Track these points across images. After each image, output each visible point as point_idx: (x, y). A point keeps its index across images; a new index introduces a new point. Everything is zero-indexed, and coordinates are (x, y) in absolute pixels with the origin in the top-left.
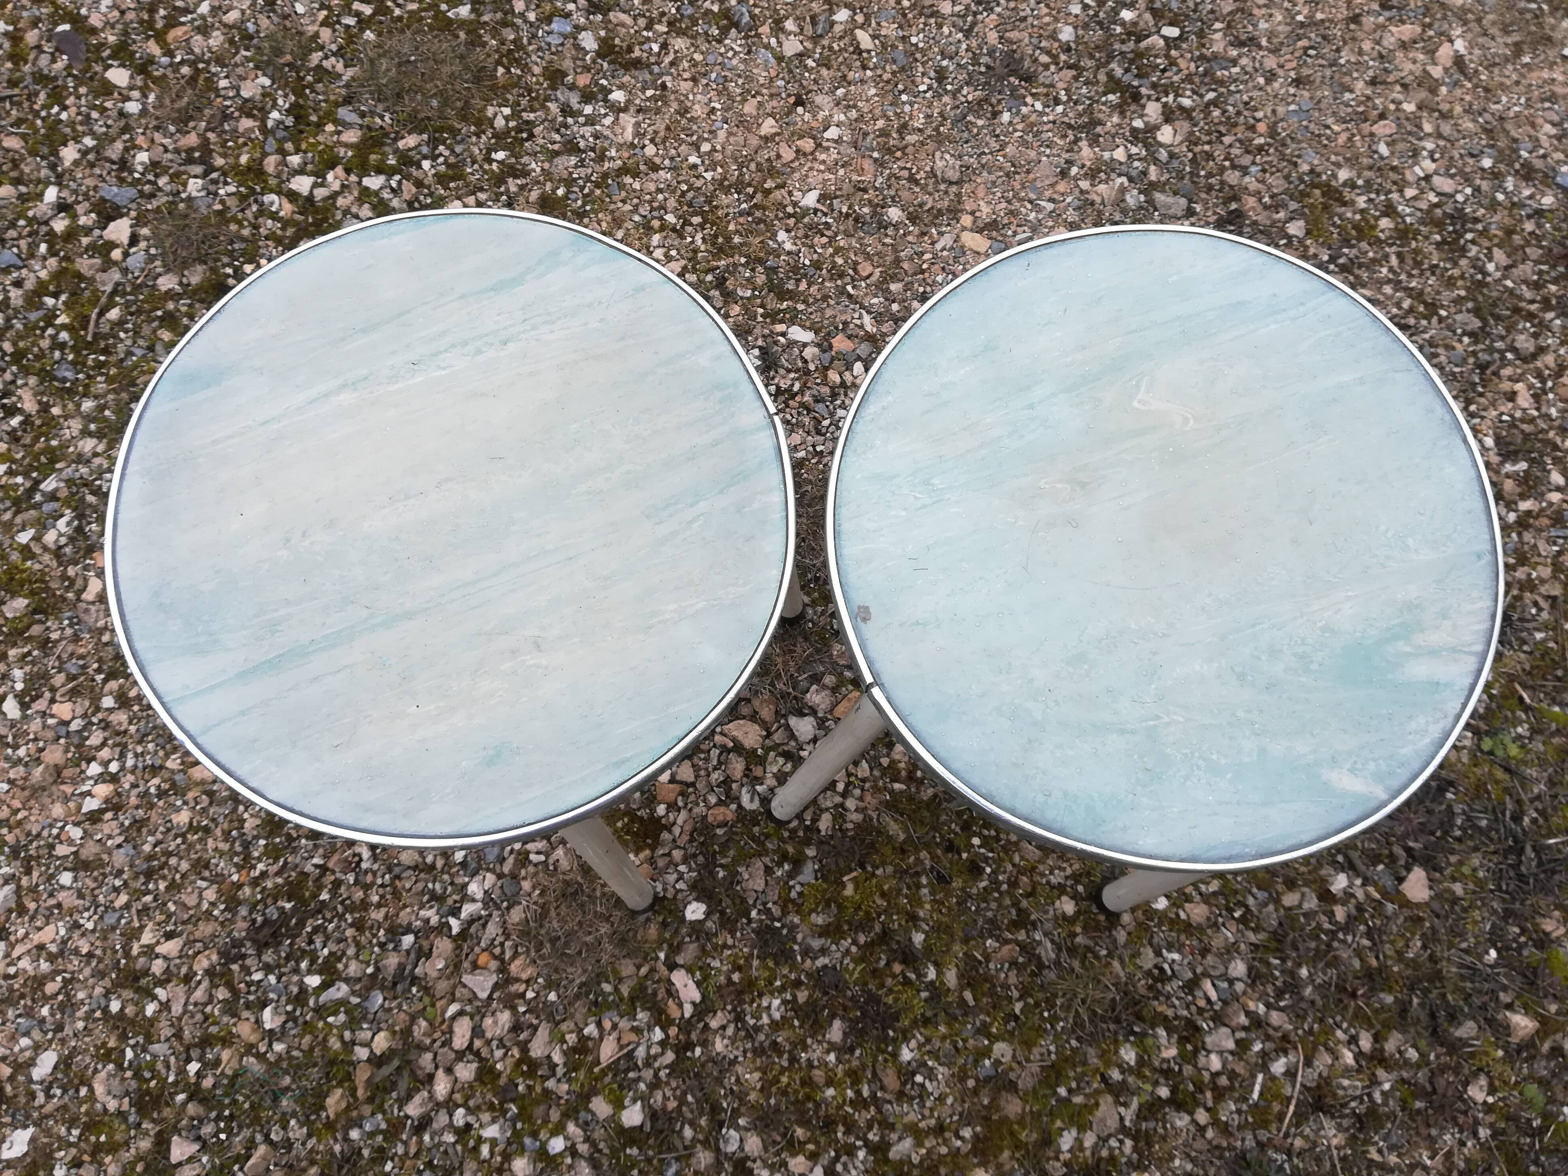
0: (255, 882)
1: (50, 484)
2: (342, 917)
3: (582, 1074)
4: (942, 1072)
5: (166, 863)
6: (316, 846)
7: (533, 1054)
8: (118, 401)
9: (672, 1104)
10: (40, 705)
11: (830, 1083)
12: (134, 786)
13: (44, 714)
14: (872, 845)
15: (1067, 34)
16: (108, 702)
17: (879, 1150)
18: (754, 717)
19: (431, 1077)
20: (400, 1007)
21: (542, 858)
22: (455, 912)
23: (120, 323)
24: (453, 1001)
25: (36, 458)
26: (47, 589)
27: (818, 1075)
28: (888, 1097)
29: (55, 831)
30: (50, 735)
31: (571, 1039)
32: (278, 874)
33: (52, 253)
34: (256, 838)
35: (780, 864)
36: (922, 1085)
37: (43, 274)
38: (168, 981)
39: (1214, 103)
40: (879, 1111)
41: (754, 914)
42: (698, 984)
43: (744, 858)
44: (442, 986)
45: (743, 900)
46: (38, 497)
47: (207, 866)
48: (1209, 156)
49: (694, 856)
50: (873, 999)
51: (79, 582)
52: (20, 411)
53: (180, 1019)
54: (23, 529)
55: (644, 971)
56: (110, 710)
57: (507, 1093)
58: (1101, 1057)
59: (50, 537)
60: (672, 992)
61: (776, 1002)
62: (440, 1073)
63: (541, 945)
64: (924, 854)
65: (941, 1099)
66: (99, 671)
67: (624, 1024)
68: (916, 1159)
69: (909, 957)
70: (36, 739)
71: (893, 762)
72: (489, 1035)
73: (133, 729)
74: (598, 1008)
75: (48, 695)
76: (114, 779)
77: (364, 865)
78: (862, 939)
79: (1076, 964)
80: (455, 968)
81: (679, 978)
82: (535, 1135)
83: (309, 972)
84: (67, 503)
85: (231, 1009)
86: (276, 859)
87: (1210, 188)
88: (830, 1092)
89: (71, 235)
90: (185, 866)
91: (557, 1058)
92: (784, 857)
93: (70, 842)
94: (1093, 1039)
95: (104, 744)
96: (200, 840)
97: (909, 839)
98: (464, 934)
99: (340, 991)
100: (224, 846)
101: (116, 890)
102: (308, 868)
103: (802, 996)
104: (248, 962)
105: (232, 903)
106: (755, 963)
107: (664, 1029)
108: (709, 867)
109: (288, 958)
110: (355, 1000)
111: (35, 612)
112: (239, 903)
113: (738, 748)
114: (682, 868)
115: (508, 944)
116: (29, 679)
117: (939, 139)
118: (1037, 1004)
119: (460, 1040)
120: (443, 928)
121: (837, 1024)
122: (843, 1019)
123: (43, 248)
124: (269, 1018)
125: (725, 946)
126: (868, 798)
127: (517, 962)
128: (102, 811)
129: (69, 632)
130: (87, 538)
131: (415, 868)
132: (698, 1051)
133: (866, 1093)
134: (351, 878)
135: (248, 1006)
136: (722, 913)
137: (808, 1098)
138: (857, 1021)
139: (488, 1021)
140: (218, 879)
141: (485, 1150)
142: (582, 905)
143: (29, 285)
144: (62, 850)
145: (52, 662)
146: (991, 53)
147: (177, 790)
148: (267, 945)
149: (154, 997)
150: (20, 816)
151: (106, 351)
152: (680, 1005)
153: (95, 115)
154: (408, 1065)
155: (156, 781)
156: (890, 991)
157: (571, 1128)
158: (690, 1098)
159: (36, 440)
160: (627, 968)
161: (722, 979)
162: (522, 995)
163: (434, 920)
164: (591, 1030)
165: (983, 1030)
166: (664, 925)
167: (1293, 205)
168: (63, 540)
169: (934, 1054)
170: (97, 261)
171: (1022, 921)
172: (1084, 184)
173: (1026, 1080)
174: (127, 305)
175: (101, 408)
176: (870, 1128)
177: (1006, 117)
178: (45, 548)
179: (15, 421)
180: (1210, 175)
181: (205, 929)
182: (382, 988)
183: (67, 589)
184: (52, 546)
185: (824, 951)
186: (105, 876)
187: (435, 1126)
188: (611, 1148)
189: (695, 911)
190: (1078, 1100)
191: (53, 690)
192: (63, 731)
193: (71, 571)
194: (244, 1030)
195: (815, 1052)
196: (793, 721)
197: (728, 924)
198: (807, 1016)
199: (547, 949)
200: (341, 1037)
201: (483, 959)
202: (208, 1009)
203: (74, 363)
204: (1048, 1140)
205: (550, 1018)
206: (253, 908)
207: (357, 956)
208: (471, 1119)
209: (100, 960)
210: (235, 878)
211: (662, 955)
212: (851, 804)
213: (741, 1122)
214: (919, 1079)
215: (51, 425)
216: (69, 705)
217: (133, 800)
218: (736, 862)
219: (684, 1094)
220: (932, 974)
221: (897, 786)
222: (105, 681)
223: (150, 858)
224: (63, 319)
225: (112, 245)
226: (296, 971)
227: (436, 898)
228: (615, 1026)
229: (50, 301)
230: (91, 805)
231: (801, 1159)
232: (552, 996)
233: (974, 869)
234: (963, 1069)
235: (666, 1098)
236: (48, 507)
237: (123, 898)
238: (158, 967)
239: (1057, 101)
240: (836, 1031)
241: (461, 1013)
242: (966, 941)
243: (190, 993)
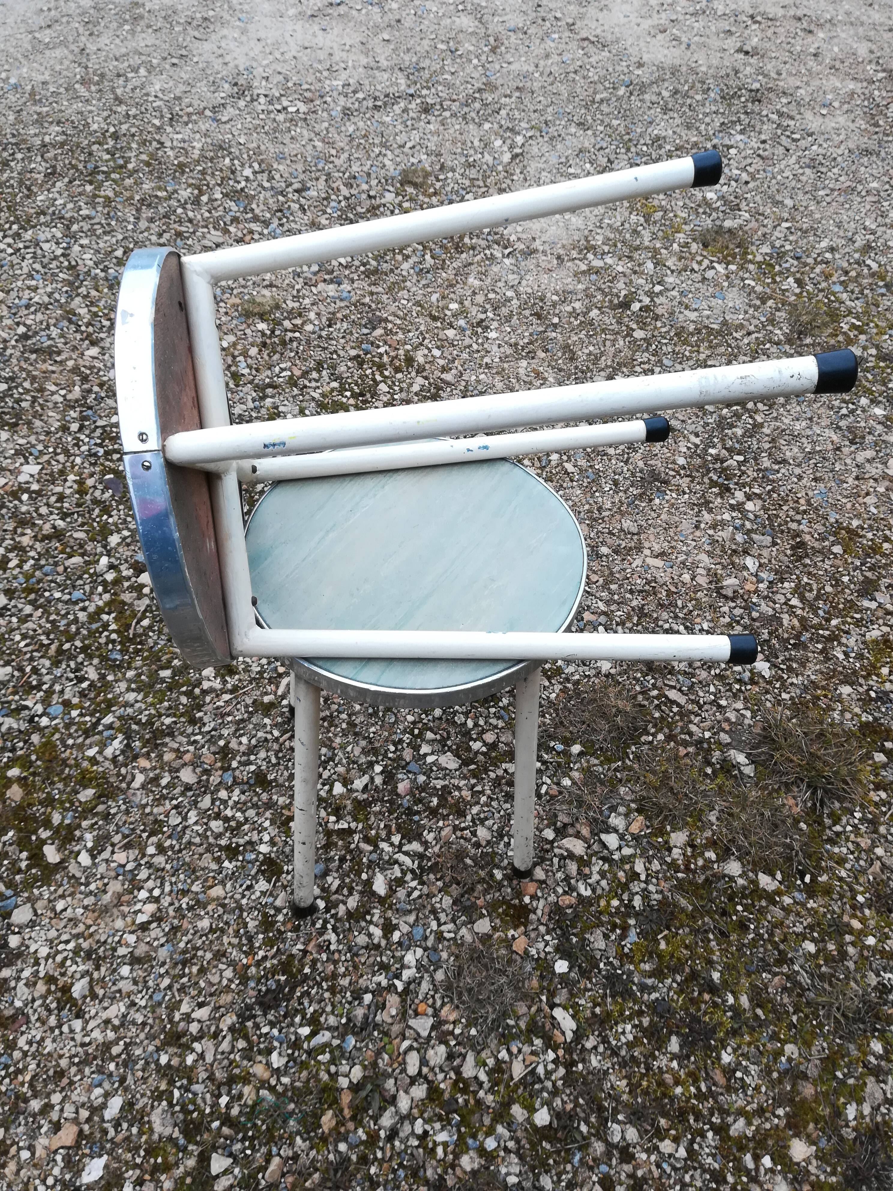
0: (258, 964)
1: (109, 719)
2: (319, 985)
3: (502, 1088)
4: (753, 1069)
5: (195, 955)
6: (298, 937)
7: (465, 1075)
8: (150, 671)
9: (569, 1106)
10: (106, 855)
11: (677, 1082)
12: (171, 904)
13: (107, 861)
14: (672, 913)
15: (681, 461)
16: (151, 850)
17: (721, 1130)
18: (578, 835)
19: (394, 1098)
20: (367, 1046)
21: (452, 935)
22: (398, 976)
23: (150, 627)
24: (404, 1038)
25: (99, 705)
26: (108, 782)
27: (668, 1078)
28: (719, 1090)
29: (117, 939)
30: (113, 874)
31: (491, 1062)
32: (273, 957)
33: (105, 591)
34: (257, 933)
35: (613, 930)
36: (742, 1079)
37: (101, 603)
38: (202, 1038)
39: (773, 490)
40: (716, 1102)
41: (602, 965)
42: (573, 1017)
43: (589, 928)
44: (396, 1029)
45: (593, 957)
46: (100, 728)
47: (224, 955)
48: (777, 516)
49: (554, 929)
50: (696, 1019)
51: (129, 777)
52: (87, 679)
53: (212, 1065)
54: (90, 747)
55: (534, 1009)
56: (152, 856)
57: (451, 1106)
58: (859, 1050)
59: (109, 752)
60: (555, 1024)
61: (629, 1027)
62: (401, 1093)
63: (460, 995)
64: (706, 919)
65: (757, 1089)
66: (144, 831)
67: (526, 1049)
68: (749, 1134)
69: (712, 988)
70: (102, 878)
71: (673, 860)
72: (432, 1063)
73: (168, 867)
74: (505, 1039)
75: (109, 849)
76: (157, 900)
77: (332, 947)
78: (679, 978)
79: (826, 986)
80: (403, 1015)
81: (558, 1013)
82: (474, 1137)
83: (301, 1025)
84: (119, 730)
85: (248, 1054)
86: (272, 947)
87: (782, 532)
88: (679, 1090)
89: (117, 582)
90: (209, 956)
91: (483, 1077)
92: (614, 926)
93: (127, 945)
94: (849, 1037)
95: (149, 878)
96: (217, 938)
97: (695, 909)
98: (406, 991)
99: (324, 1037)
100: (235, 941)
101: (161, 976)
102: (294, 951)
103: (646, 1021)
104: (258, 1020)
105: (244, 979)
106: (609, 1000)
107: (555, 1051)
108: (565, 936)
109: (285, 1016)
110: (336, 1042)
111: (100, 797)
112: (248, 979)
113: (571, 856)
114: (548, 938)
115: (437, 996)
116: (97, 840)
117: (622, 514)
118: (807, 1017)
119: (412, 1069)
120: (391, 988)
121: (674, 1039)
122: (677, 1034)
123: (100, 589)
124: (277, 1060)
125: (586, 990)
126: (663, 883)
127: (446, 1008)
128: (149, 923)
129: (123, 807)
130: (132, 749)
131: (366, 948)
132: (580, 1066)
133: (704, 1089)
134: (324, 956)
135: (260, 1052)
136: (580, 967)
137: (664, 1095)
138: (687, 1035)
139: (431, 1052)
140: (232, 964)
141: (440, 1150)
142: (485, 966)
143: (92, 609)
144: (122, 951)
145: (112, 828)
146: (641, 471)
147: (200, 904)
148: (270, 1008)
149: (193, 1050)
150: (92, 930)
151: (140, 643)
152: (563, 1033)
153: (129, 519)
154: (378, 1088)
155: (186, 900)
156: (705, 1013)
157: (500, 1129)
158: (581, 1101)
159: (98, 695)
160: (522, 1008)
161: (588, 1013)
162: (452, 1033)
163: (384, 983)
164: (503, 1054)
165: (774, 1037)
166: (542, 977)
167: (832, 539)
168: (118, 752)
169: (745, 1056)
170: (135, 595)
171: (783, 959)
172: (711, 532)
173: (813, 1071)
174: (154, 617)
175: (139, 675)
176: (712, 1115)
177: (657, 501)
178: (106, 758)
179: (85, 685)
180: (780, 525)
181: (226, 999)
182: (354, 1034)
183: (121, 781)
184: (110, 756)
185: (654, 989)
186: (152, 967)
187: (401, 1135)
188: (530, 1142)
189: (561, 966)
190: (851, 1081)
191: (113, 845)
192: (121, 871)
193: (123, 771)
194: (259, 1070)
195: (662, 1062)
196: (603, 836)
197: (585, 974)
198: (652, 1034)
199: (465, 998)
200: (328, 1072)
201: (422, 1008)
202: (232, 1056)
203: (121, 651)
204: (838, 1113)
205: (473, 1048)
206: (258, 982)
207: (333, 1012)
208: (428, 1127)
209: (152, 1027)
210: (245, 961)
211: (544, 998)
212: (652, 888)
213: (620, 1117)
214: (739, 1074)
215: (107, 686)
216: (124, 854)
217: (171, 913)
218: (583, 931)
219: (576, 1098)
220: (731, 1000)
221: (680, 875)
222: (148, 837)
223: (184, 952)
224: (113, 627)
225: (143, 586)
226: (292, 1024)
227: (384, 967)
228: (520, 1051)
229: (105, 617)
230: (141, 918)
231: (667, 1142)
232: (473, 1032)
233: (743, 927)
234: (767, 1066)
235: (564, 1102)
236: (106, 734)
237: (166, 981)
238: (194, 1028)
239: (684, 493)
240: (674, 1045)
241: (411, 1048)
242: (749, 974)
243: (217, 1046)
